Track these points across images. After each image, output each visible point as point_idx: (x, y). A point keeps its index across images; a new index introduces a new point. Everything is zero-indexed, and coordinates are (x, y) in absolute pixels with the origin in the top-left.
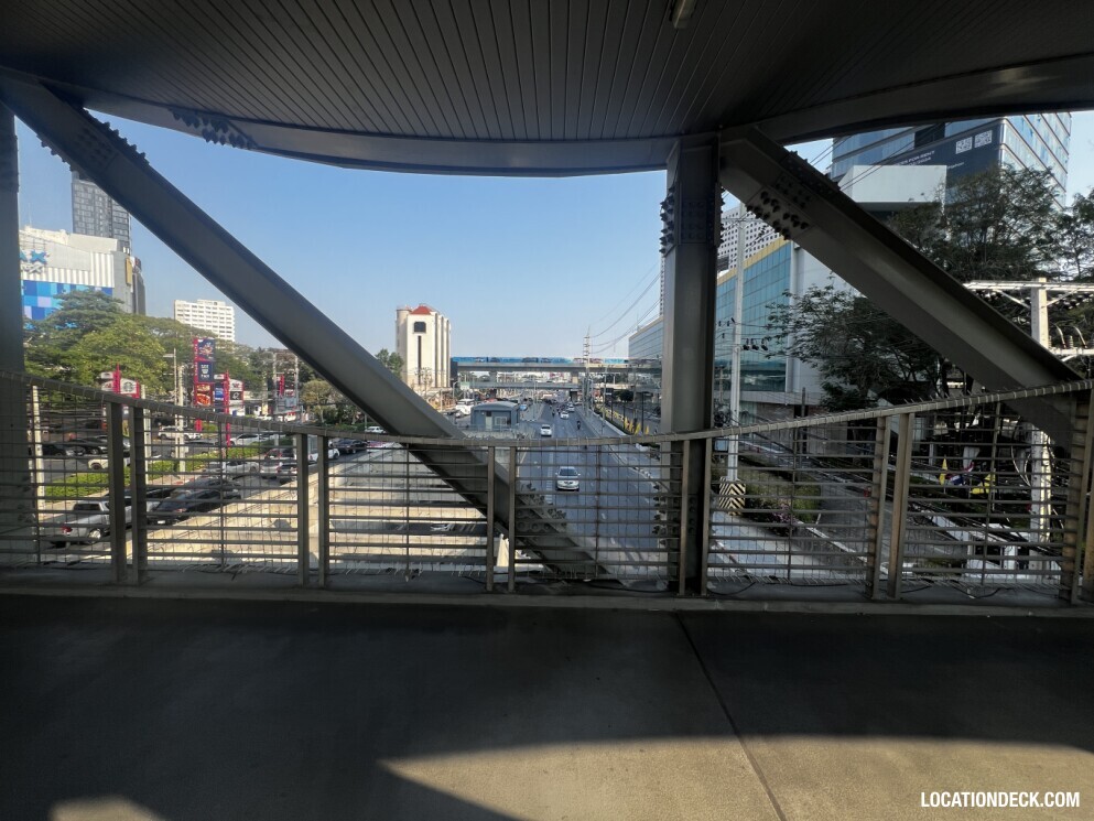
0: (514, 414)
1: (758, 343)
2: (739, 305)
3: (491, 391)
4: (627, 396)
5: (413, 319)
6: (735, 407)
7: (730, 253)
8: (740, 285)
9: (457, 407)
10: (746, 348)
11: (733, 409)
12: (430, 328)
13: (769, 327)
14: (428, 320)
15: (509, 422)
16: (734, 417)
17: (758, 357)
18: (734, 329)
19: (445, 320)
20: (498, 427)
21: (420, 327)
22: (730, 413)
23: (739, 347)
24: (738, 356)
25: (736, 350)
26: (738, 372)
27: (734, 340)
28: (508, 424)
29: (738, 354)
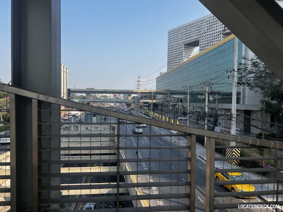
11: (233, 113)
18: (234, 74)
23: (236, 83)
24: (235, 88)
25: (235, 85)
26: (235, 95)
27: (233, 80)
28: (104, 120)
29: (235, 86)
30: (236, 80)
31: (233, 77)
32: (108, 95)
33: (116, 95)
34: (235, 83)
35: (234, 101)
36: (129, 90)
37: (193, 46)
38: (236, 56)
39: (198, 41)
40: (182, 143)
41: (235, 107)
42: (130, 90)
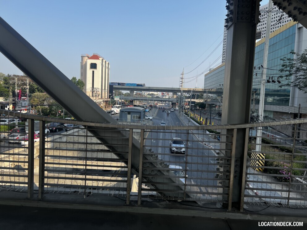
0: (142, 114)
1: (276, 79)
2: (266, 58)
3: (131, 101)
4: (202, 106)
5: (90, 62)
6: (261, 113)
7: (263, 30)
8: (267, 47)
9: (113, 109)
10: (268, 82)
11: (260, 114)
12: (99, 67)
13: (282, 71)
14: (98, 62)
15: (140, 118)
16: (260, 119)
17: (274, 87)
18: (263, 71)
19: (107, 63)
20: (134, 120)
21: (94, 66)
22: (258, 116)
23: (265, 81)
24: (264, 86)
25: (263, 83)
26: (263, 94)
27: (262, 77)
28: (139, 119)
29: (264, 85)
30: (265, 77)
31: (262, 74)
32: (155, 93)
33: (164, 94)
34: (263, 81)
35: (262, 101)
36: (174, 88)
38: (267, 51)
39: (260, 33)
40: (212, 146)
41: (262, 108)
42: (176, 88)
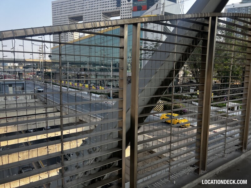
15: (23, 89)
37: (77, 20)
39: (82, 17)
